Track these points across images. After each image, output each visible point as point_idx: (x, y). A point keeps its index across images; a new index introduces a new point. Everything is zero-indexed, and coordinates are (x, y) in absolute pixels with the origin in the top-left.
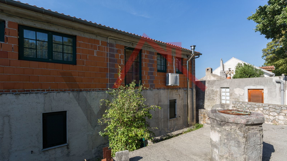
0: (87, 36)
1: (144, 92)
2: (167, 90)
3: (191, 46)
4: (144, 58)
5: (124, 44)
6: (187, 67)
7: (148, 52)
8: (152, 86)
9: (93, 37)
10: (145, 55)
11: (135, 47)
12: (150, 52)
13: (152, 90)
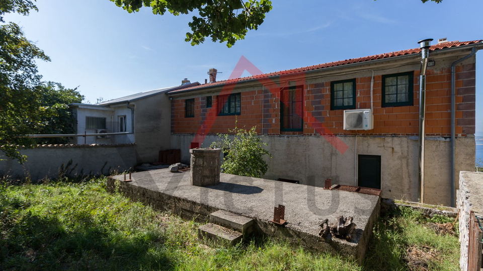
0: (247, 90)
1: (304, 139)
2: (351, 138)
3: (419, 43)
4: (305, 95)
5: (279, 86)
6: (421, 89)
7: (311, 86)
8: (317, 131)
9: (251, 89)
10: (308, 91)
11: (293, 84)
12: (315, 85)
13: (318, 137)
